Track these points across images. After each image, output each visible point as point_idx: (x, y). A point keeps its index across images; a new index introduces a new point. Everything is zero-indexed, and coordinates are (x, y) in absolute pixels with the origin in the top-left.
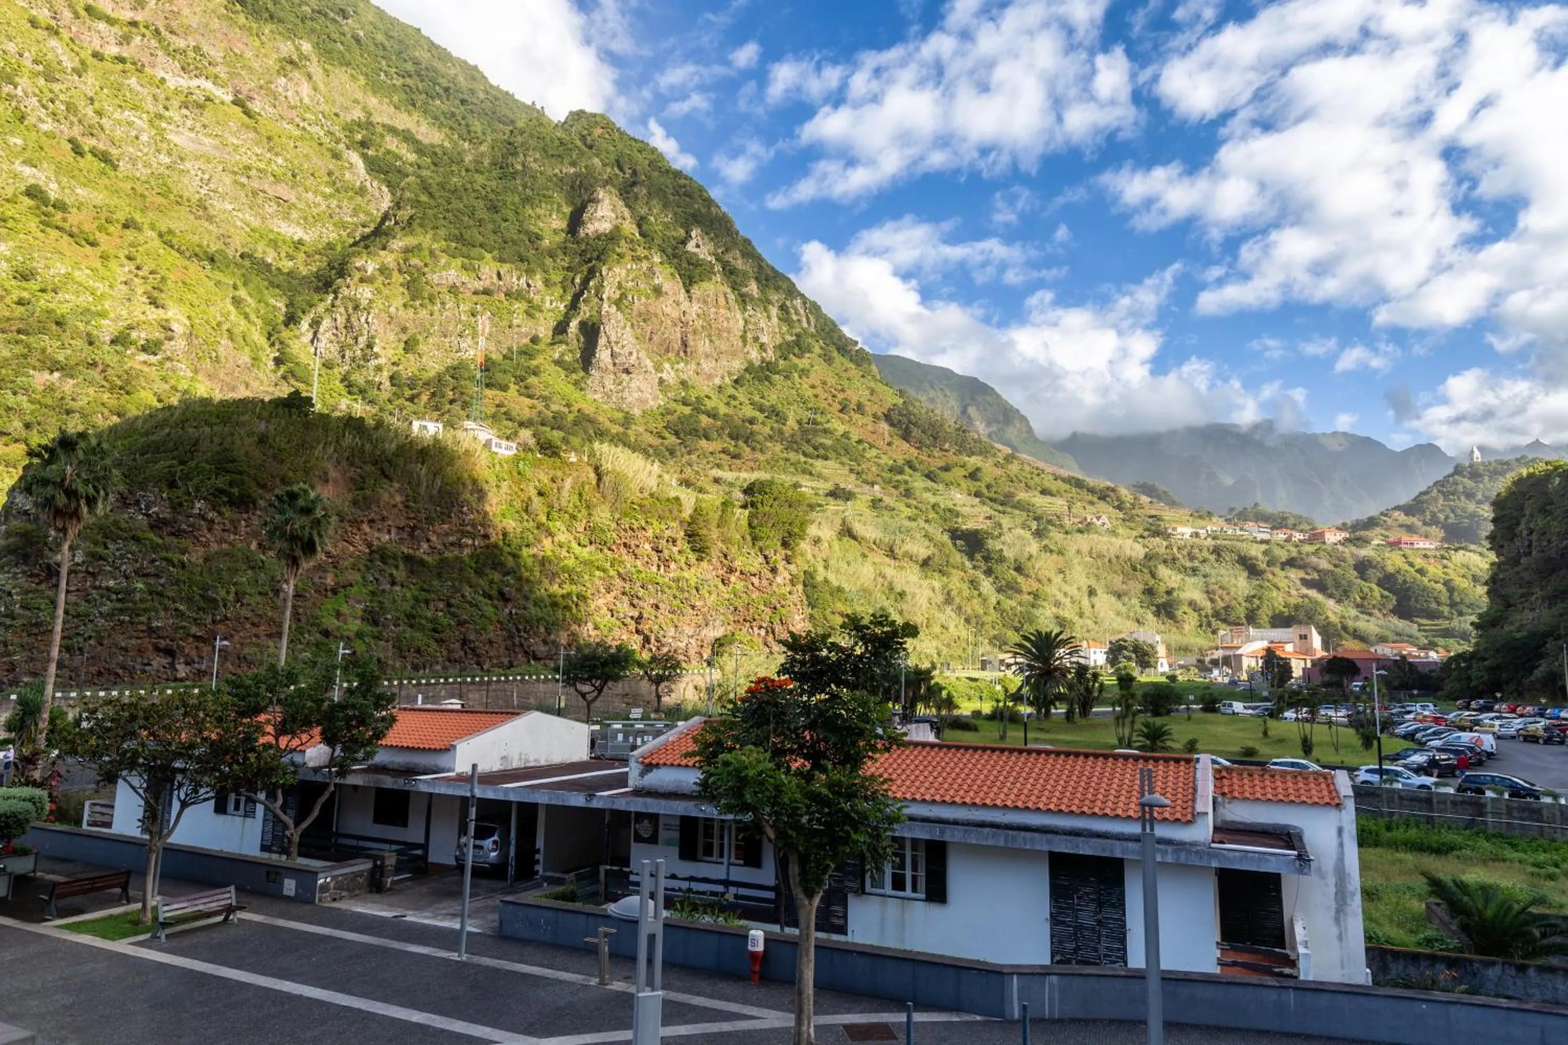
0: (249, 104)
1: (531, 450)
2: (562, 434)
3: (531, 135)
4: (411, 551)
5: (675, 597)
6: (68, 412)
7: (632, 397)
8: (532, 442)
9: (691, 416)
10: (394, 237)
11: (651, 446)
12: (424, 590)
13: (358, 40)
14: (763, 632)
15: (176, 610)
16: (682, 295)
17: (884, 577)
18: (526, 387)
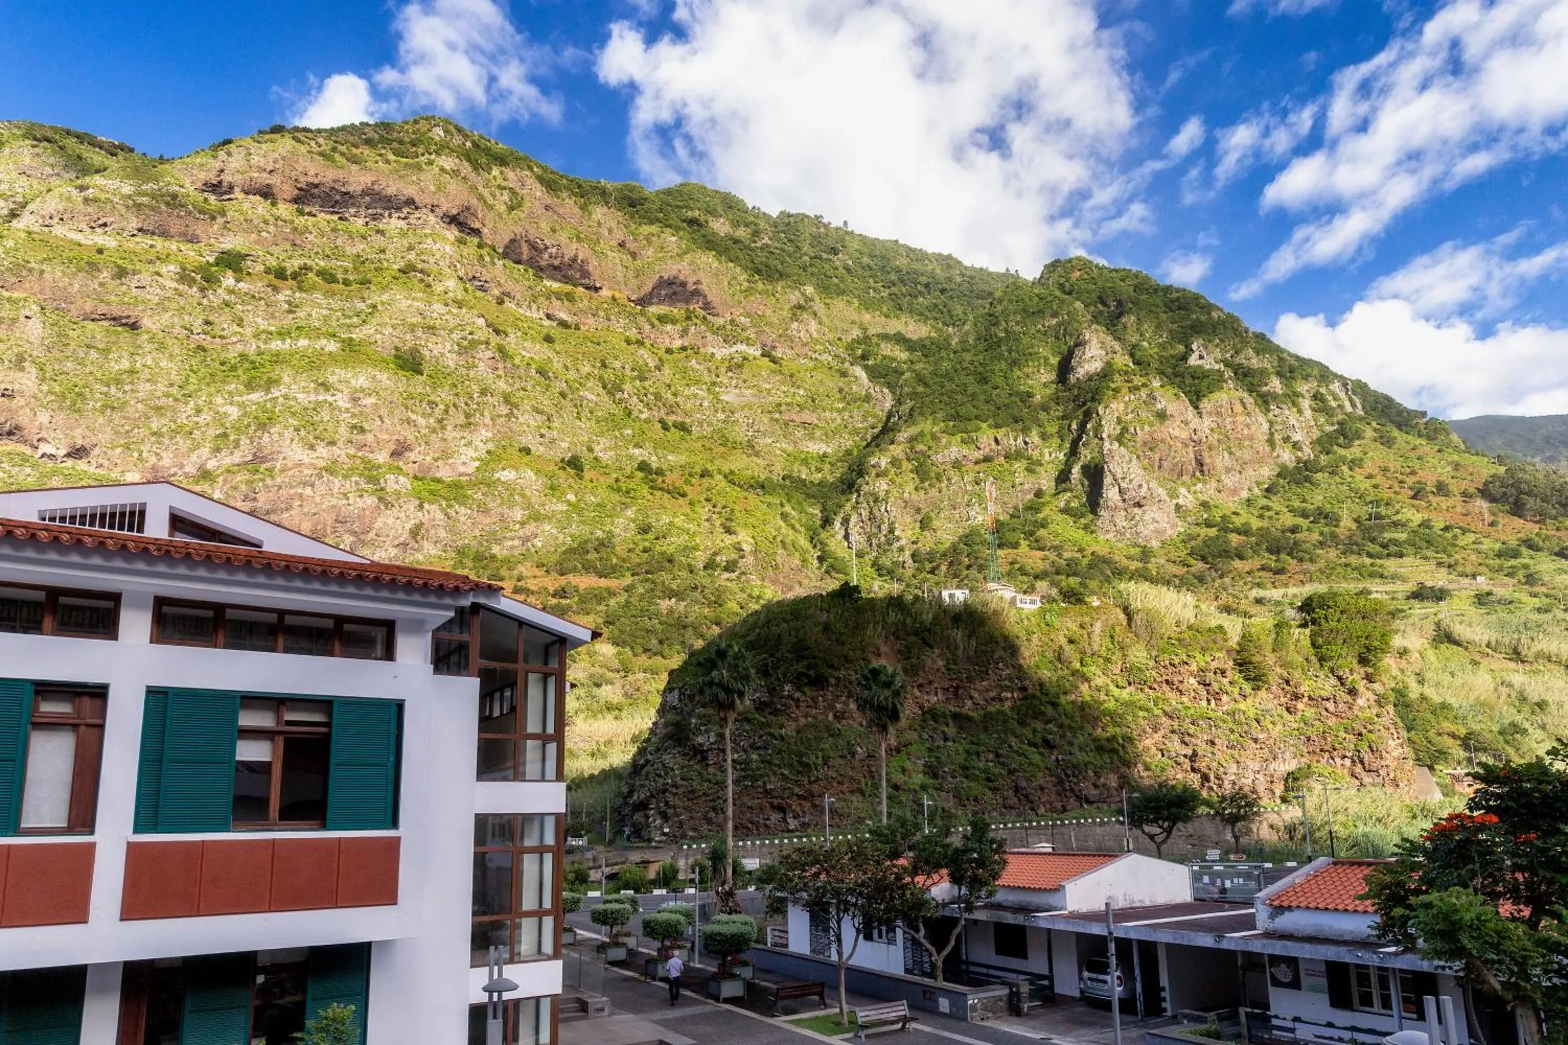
0: (773, 353)
1: (1054, 600)
2: (1078, 580)
3: (1010, 301)
4: (957, 709)
5: (1232, 731)
6: (684, 627)
7: (1146, 530)
8: (1054, 592)
9: (1217, 537)
10: (899, 431)
11: (1175, 576)
12: (973, 743)
13: (848, 269)
14: (1348, 762)
15: (782, 774)
16: (1190, 413)
17: (1510, 685)
18: (1037, 541)
